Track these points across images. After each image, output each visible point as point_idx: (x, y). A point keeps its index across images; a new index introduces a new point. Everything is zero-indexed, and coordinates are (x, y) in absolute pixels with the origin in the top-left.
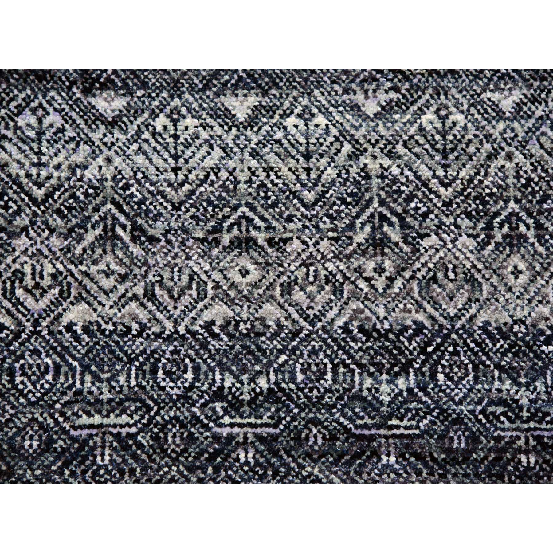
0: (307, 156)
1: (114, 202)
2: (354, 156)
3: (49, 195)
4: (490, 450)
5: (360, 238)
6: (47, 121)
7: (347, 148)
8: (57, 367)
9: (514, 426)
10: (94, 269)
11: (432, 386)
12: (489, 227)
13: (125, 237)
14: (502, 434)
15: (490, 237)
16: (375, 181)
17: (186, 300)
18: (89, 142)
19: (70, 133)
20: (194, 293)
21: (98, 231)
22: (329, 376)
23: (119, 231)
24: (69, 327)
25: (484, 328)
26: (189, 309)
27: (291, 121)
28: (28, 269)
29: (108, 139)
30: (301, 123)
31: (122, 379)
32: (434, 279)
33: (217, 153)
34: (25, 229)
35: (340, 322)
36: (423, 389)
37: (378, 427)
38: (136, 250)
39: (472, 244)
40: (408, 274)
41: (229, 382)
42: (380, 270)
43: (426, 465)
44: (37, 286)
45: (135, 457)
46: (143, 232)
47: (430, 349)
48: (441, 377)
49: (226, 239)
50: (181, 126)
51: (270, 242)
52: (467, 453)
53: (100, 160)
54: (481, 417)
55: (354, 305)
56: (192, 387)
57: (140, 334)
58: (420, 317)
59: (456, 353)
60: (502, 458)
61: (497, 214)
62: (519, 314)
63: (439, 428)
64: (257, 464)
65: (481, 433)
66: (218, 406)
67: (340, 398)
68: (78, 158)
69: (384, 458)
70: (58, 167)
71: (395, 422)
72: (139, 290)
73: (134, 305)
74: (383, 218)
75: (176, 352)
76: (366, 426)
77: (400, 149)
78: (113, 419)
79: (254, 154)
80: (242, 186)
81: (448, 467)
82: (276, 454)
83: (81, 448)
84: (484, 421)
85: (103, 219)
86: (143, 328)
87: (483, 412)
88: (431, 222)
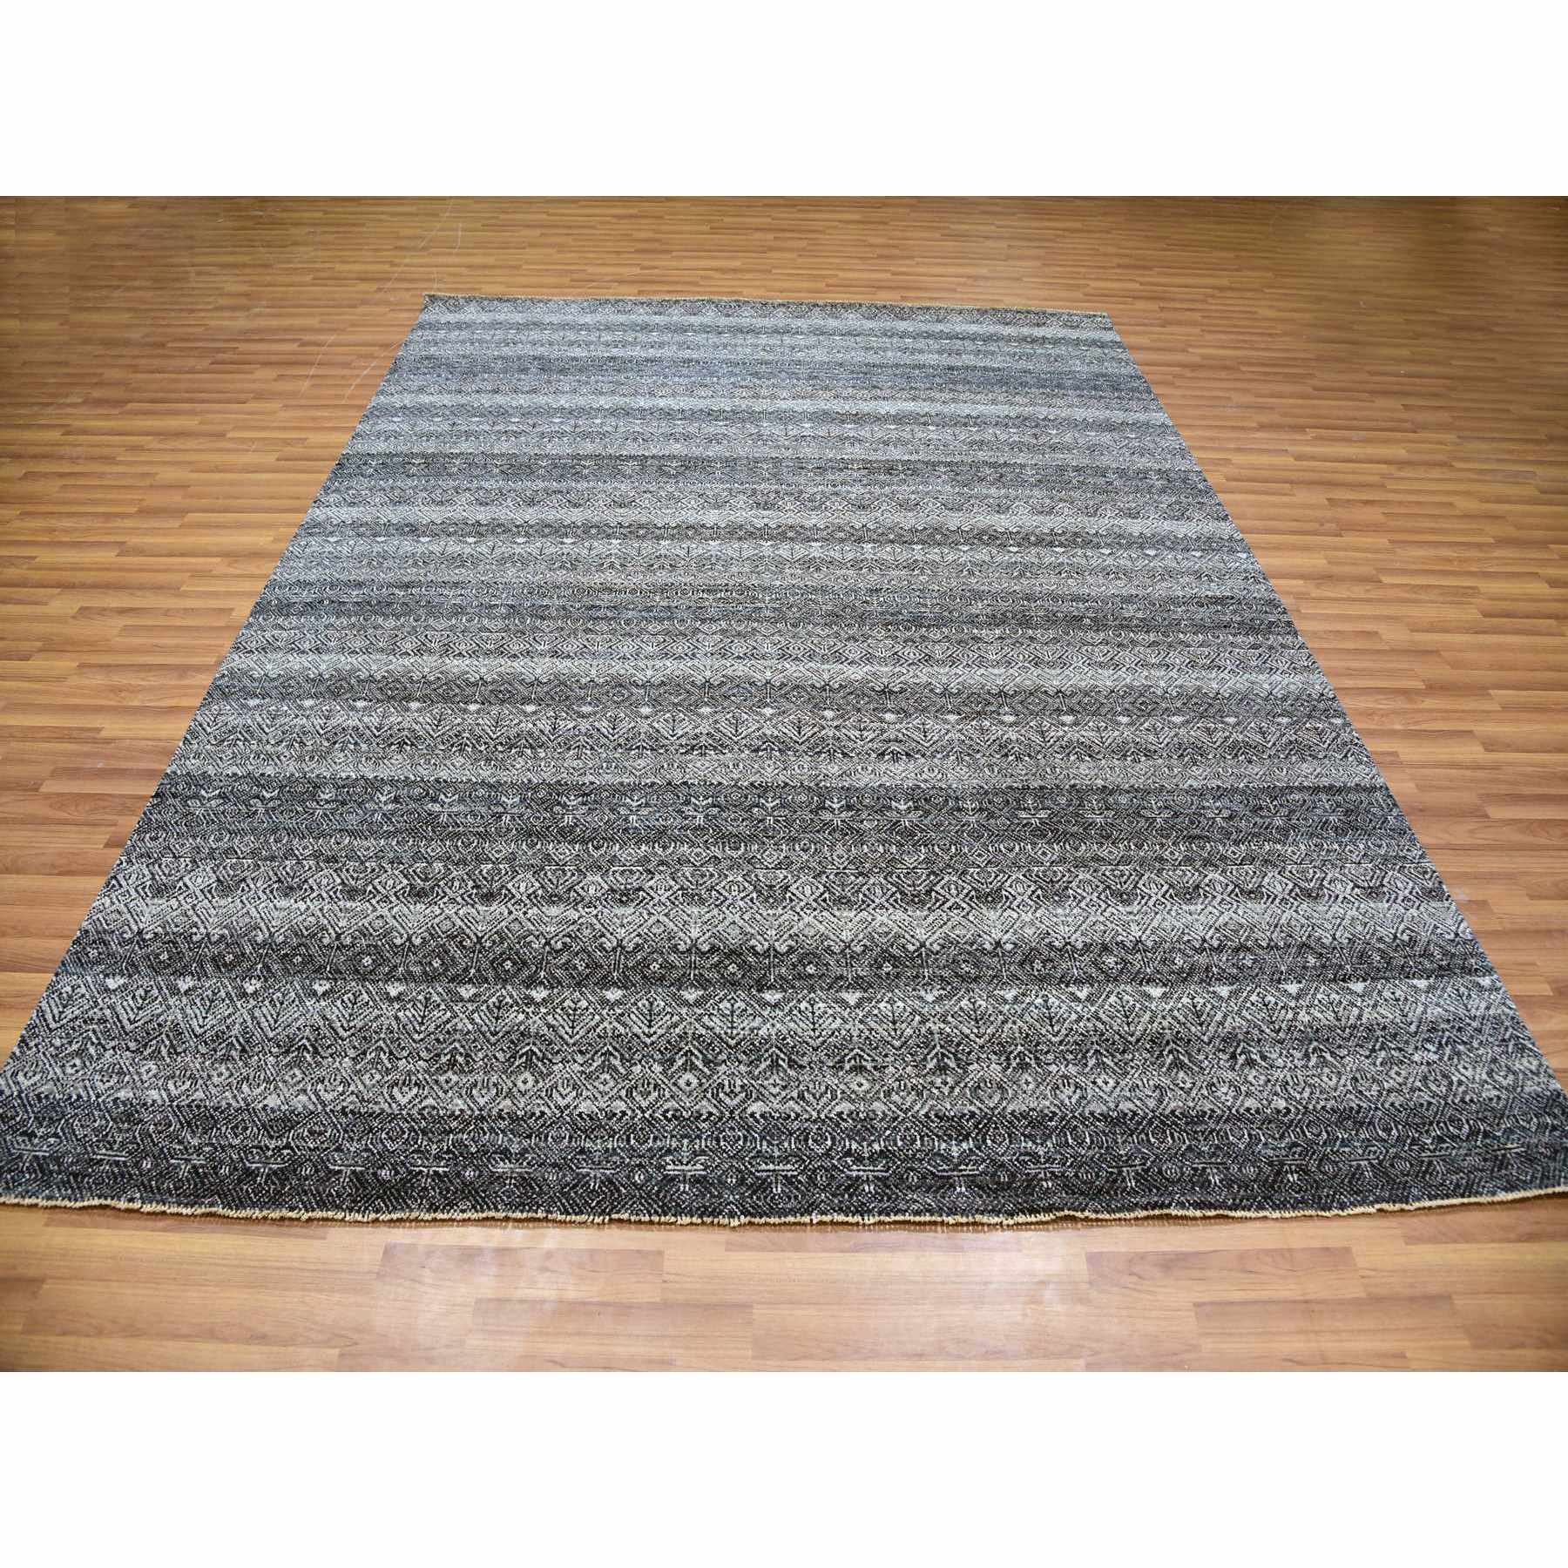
0: (894, 1023)
1: (777, 1047)
2: (923, 1022)
3: (738, 1044)
4: (1023, 1180)
5: (931, 1065)
6: (736, 1006)
7: (918, 1018)
8: (745, 1138)
9: (1036, 1166)
10: (766, 1083)
11: (984, 1147)
12: (1008, 1059)
13: (785, 1066)
15: (1009, 1064)
16: (937, 1036)
17: (824, 1100)
18: (761, 1016)
19: (750, 1011)
20: (829, 1096)
21: (768, 1062)
22: (918, 1142)
23: (781, 1062)
24: (752, 1115)
25: (1012, 1113)
26: (827, 1105)
27: (882, 1005)
28: (726, 1083)
29: (773, 1014)
30: (889, 1007)
31: (786, 1144)
32: (979, 1087)
33: (839, 1021)
34: (724, 1061)
35: (922, 1112)
36: (979, 1148)
37: (953, 1170)
38: (792, 1073)
39: (999, 1068)
40: (962, 1085)
41: (854, 1146)
42: (945, 1083)
43: (985, 1192)
44: (732, 1091)
45: (797, 1188)
46: (796, 1063)
47: (980, 1126)
48: (989, 1142)
49: (847, 1067)
50: (816, 1007)
51: (875, 1068)
52: (1009, 1185)
53: (768, 1025)
54: (1016, 1163)
55: (931, 1102)
56: (831, 1149)
57: (796, 1119)
58: (973, 1108)
59: (997, 1128)
61: (1011, 1052)
62: (1032, 1106)
63: (991, 1170)
64: (877, 1193)
65: (1017, 1172)
66: (849, 1160)
67: (927, 1155)
68: (755, 1024)
69: (958, 1189)
70: (743, 1029)
71: (963, 1167)
72: (795, 1094)
73: (791, 1102)
74: (943, 1054)
75: (819, 1129)
76: (944, 1170)
77: (949, 1018)
78: (781, 1167)
79: (861, 1022)
80: (855, 1039)
82: (888, 1187)
83: (763, 1183)
84: (1018, 1165)
85: (771, 1056)
86: (798, 1115)
87: (1017, 1160)
88: (973, 1056)
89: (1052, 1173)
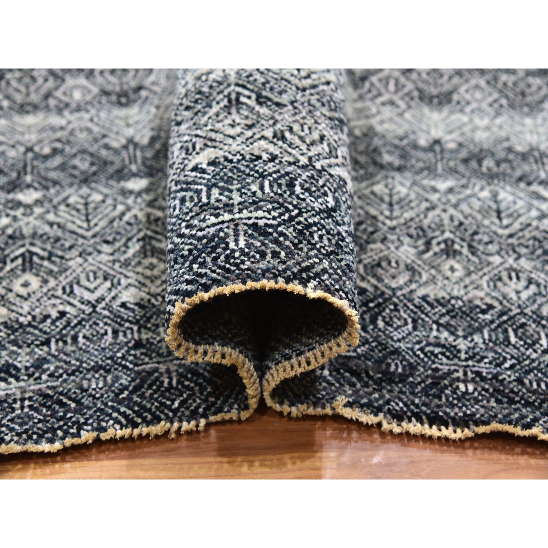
4: (427, 377)
9: (452, 362)
11: (372, 327)
12: (428, 243)
14: (440, 367)
15: (429, 249)
25: (423, 298)
32: (379, 265)
43: (360, 380)
47: (371, 305)
48: (381, 323)
52: (403, 378)
54: (419, 353)
58: (364, 285)
59: (396, 310)
60: (439, 383)
61: (435, 238)
63: (377, 354)
65: (419, 364)
81: (384, 384)
84: (422, 356)
87: (422, 350)
89: (478, 374)
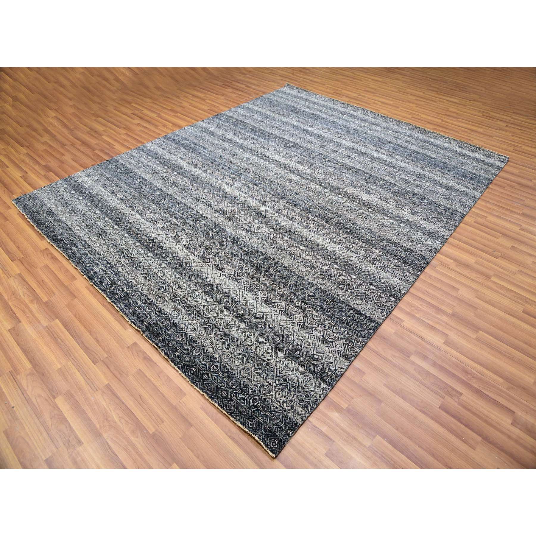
0: (164, 275)
1: (138, 263)
3: (133, 257)
5: (158, 287)
6: (142, 251)
7: (169, 278)
8: (112, 272)
10: (127, 267)
12: (174, 298)
16: (168, 283)
18: (143, 256)
19: (143, 254)
20: (134, 277)
21: (133, 264)
22: (136, 297)
23: (135, 266)
24: (118, 270)
25: (159, 307)
26: (131, 278)
27: (166, 271)
28: (122, 262)
29: (146, 257)
31: (116, 279)
32: (161, 298)
33: (155, 267)
34: (126, 258)
35: (144, 293)
36: (144, 307)
38: (134, 269)
39: (170, 298)
40: (158, 295)
41: (125, 288)
42: (156, 292)
43: (133, 314)
44: (120, 264)
45: (107, 286)
46: (137, 268)
48: (147, 308)
49: (144, 275)
50: (155, 262)
51: (148, 279)
52: (139, 317)
53: (142, 258)
55: (148, 293)
56: (121, 285)
58: (154, 300)
59: (153, 307)
61: (177, 298)
62: (165, 309)
63: (140, 312)
64: (117, 298)
66: (121, 289)
67: (134, 300)
68: (140, 257)
69: (130, 310)
70: (137, 256)
71: (136, 307)
72: (129, 272)
73: (126, 273)
74: (163, 287)
75: (124, 281)
76: (133, 305)
77: (175, 283)
78: (110, 281)
79: (158, 271)
80: (153, 272)
82: (120, 299)
83: (103, 281)
85: (135, 264)
86: (124, 276)
87: (147, 315)
88: (168, 292)
89: (149, 323)
